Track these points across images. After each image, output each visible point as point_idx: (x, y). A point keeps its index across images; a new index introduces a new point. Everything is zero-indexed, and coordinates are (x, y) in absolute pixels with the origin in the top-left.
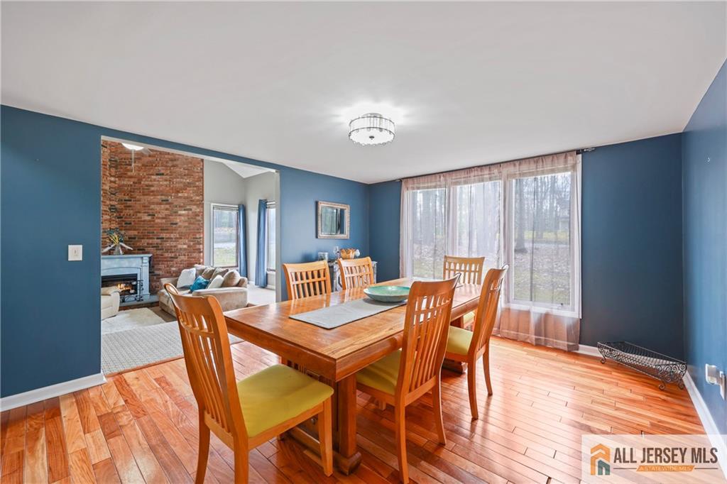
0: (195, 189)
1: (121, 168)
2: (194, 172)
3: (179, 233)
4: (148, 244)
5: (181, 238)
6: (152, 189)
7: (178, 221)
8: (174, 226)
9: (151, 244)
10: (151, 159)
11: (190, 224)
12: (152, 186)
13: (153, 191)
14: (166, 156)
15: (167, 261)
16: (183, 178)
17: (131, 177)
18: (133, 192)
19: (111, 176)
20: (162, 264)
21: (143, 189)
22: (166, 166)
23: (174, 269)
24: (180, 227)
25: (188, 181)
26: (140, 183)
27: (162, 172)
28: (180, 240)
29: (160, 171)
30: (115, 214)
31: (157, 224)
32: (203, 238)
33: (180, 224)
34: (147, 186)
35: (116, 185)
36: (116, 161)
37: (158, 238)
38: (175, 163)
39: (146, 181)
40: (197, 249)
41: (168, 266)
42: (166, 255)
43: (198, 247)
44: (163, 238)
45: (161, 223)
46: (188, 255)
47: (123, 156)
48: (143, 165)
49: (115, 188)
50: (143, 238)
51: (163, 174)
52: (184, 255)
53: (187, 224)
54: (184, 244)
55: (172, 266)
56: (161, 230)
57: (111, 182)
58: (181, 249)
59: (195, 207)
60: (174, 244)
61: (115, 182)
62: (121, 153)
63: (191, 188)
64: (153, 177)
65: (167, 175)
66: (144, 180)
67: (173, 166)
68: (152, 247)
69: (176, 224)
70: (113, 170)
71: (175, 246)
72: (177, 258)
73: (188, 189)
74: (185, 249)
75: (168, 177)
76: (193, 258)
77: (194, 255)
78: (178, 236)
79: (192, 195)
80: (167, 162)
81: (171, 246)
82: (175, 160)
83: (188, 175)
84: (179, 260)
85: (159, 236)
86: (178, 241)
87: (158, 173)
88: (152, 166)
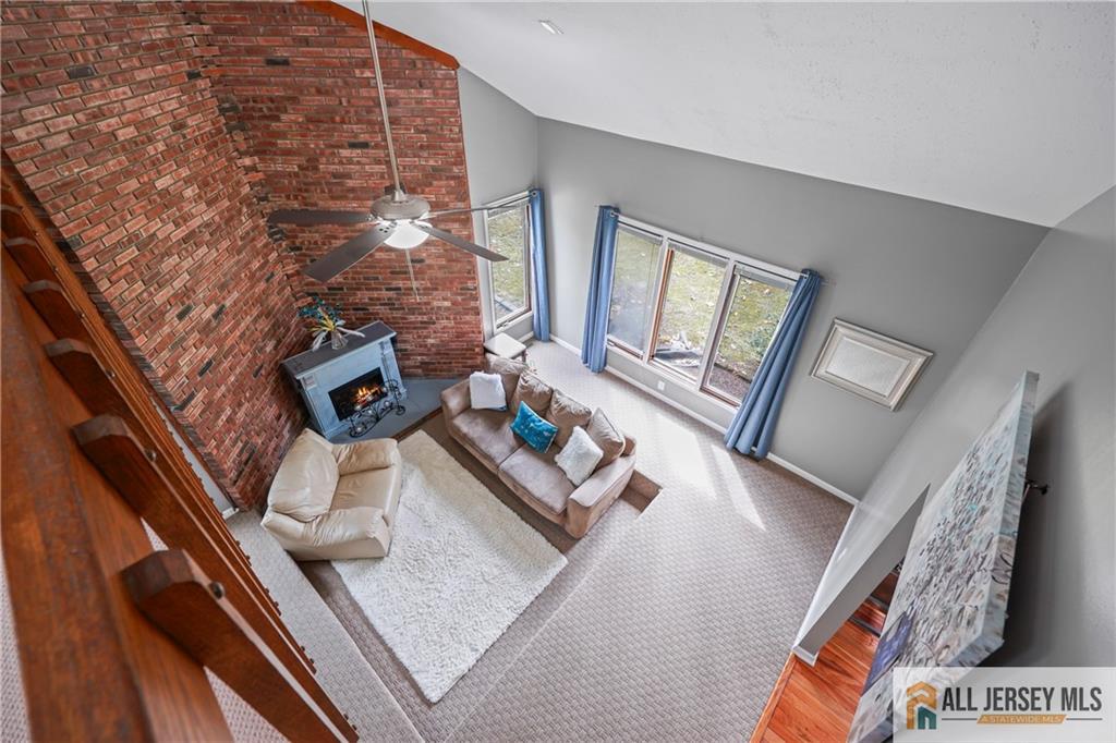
0: (452, 183)
1: (255, 127)
2: (442, 138)
3: (431, 279)
4: (371, 299)
5: (436, 289)
6: (350, 183)
7: (424, 255)
8: (418, 265)
9: (379, 299)
10: (323, 100)
11: (449, 261)
12: (348, 176)
13: (353, 190)
14: (364, 92)
15: (415, 328)
16: (419, 157)
17: (287, 153)
18: (306, 191)
19: (242, 154)
20: (409, 333)
21: (328, 183)
22: (370, 123)
23: (431, 341)
24: (430, 267)
25: (432, 163)
26: (316, 169)
27: (363, 138)
28: (435, 293)
29: (356, 136)
30: (284, 244)
31: (380, 261)
32: (475, 288)
33: (427, 262)
34: (335, 175)
35: (261, 175)
36: (234, 108)
37: (387, 289)
39: (328, 163)
40: (472, 309)
41: (419, 337)
42: (412, 318)
43: (472, 304)
44: (399, 289)
45: (389, 260)
46: (455, 319)
47: (249, 91)
48: (309, 120)
49: (260, 183)
50: (359, 289)
51: (365, 145)
52: (447, 318)
53: (443, 262)
54: (444, 299)
55: (426, 337)
56: (392, 273)
57: (248, 170)
58: (439, 308)
59: (456, 226)
60: (425, 299)
61: (253, 168)
62: (237, 81)
63: (443, 183)
64: (345, 153)
65: (377, 146)
66: (324, 160)
68: (381, 305)
69: (421, 261)
70: (239, 137)
71: (426, 303)
72: (434, 323)
73: (435, 183)
74: (448, 309)
75: (382, 153)
76: (465, 323)
77: (468, 318)
78: (429, 285)
79: (447, 200)
80: (369, 111)
81: (419, 304)
83: (428, 147)
84: (438, 326)
85: (389, 284)
86: (431, 294)
87: (353, 140)
88: (333, 121)
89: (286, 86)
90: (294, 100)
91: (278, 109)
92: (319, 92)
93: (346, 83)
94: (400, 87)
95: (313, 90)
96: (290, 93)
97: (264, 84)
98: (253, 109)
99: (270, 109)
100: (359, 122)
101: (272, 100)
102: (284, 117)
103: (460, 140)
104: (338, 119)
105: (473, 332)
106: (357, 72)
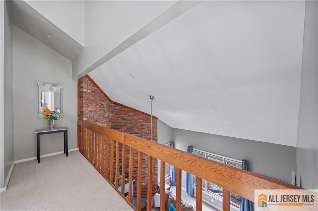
3: (146, 165)
8: (143, 161)
10: (131, 125)
14: (139, 124)
22: (139, 129)
23: (143, 184)
24: (146, 161)
27: (137, 132)
28: (146, 168)
29: (136, 131)
32: (157, 167)
33: (146, 160)
38: (144, 127)
40: (155, 173)
43: (156, 172)
47: (118, 124)
48: (127, 129)
51: (137, 133)
55: (142, 182)
62: (116, 122)
65: (139, 133)
67: (143, 129)
69: (144, 160)
71: (144, 172)
72: (145, 178)
75: (140, 135)
76: (153, 178)
77: (154, 176)
78: (145, 166)
80: (139, 127)
82: (144, 126)
85: (135, 166)
86: (145, 169)
87: (135, 132)
88: (132, 129)
89: (124, 123)
90: (125, 125)
91: (122, 127)
92: (130, 124)
93: (136, 122)
94: (146, 122)
95: (129, 123)
96: (125, 124)
97: (121, 122)
98: (117, 127)
99: (120, 127)
100: (137, 129)
101: (121, 125)
102: (122, 128)
103: (157, 132)
104: (133, 128)
105: (155, 181)
106: (139, 120)
